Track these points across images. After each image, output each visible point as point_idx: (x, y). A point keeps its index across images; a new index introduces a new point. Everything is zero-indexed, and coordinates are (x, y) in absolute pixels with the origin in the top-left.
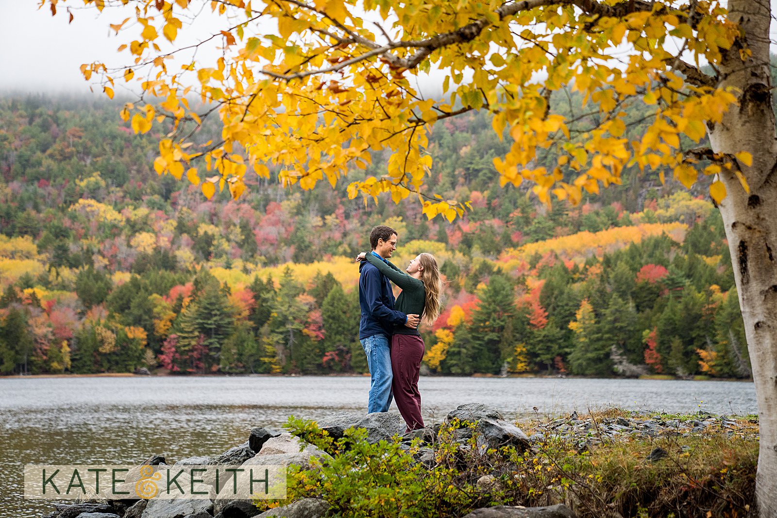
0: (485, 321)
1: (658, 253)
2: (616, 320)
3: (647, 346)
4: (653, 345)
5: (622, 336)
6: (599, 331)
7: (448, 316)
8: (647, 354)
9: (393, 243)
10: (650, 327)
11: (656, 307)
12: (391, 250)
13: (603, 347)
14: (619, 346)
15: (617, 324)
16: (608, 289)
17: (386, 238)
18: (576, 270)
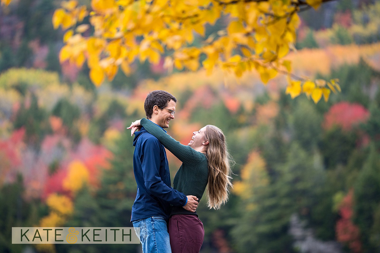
0: (115, 183)
1: (353, 87)
2: (297, 180)
3: (338, 217)
4: (349, 214)
5: (304, 202)
6: (273, 195)
7: (65, 174)
8: (340, 227)
9: (170, 111)
10: (343, 189)
11: (351, 162)
12: (168, 119)
13: (279, 218)
14: (301, 217)
15: (300, 186)
16: (286, 137)
17: (162, 105)
18: (241, 110)
